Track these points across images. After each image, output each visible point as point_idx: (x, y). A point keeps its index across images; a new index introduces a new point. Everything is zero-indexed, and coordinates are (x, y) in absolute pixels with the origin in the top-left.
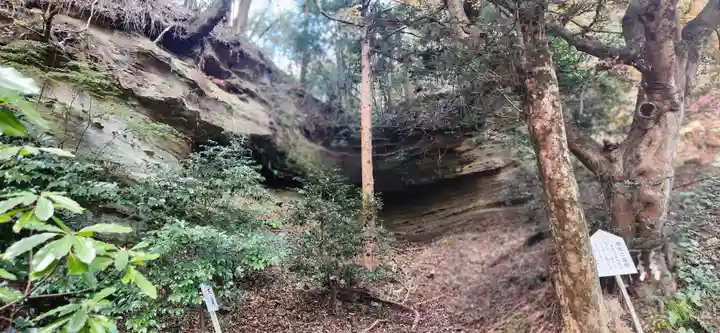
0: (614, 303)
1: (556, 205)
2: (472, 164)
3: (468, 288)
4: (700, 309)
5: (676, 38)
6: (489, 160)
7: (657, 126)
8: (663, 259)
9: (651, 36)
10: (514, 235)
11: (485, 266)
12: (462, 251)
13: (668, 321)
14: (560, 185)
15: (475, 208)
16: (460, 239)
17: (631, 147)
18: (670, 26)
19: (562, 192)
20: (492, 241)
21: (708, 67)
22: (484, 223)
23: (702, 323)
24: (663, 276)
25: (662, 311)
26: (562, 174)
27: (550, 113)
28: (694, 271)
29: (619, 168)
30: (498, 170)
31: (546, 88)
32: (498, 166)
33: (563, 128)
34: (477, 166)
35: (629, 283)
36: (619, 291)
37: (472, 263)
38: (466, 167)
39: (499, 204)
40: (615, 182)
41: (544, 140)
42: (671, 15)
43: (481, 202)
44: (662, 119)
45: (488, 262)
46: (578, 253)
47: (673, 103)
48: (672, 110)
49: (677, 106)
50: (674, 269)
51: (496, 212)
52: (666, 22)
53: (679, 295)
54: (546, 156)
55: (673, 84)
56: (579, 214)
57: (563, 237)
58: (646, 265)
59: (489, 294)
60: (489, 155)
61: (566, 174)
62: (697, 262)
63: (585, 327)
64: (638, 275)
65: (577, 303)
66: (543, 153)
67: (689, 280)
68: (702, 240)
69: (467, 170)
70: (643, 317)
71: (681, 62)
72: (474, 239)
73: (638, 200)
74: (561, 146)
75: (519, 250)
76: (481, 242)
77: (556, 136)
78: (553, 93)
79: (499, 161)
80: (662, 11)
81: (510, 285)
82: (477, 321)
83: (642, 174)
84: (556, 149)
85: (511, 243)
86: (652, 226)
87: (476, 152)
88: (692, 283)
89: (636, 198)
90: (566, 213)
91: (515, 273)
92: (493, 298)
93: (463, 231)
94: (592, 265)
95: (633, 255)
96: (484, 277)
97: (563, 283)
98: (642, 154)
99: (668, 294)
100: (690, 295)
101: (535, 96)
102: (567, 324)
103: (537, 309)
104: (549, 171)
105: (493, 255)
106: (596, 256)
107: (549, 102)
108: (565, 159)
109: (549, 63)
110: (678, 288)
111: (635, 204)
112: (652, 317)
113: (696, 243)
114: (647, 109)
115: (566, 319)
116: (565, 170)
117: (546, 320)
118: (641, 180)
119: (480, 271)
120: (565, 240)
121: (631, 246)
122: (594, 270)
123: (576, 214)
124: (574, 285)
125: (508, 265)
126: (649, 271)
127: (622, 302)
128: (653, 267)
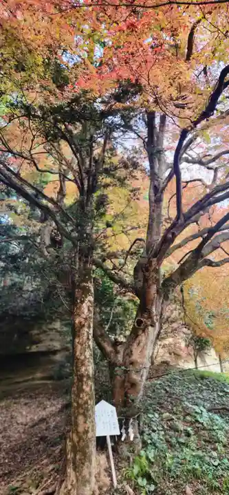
0: (103, 458)
1: (78, 379)
2: (39, 345)
3: (8, 445)
4: (152, 463)
5: (158, 285)
6: (51, 343)
7: (143, 334)
8: (136, 425)
9: (146, 280)
10: (55, 402)
11: (27, 427)
12: (13, 413)
13: (133, 473)
14: (83, 365)
15: (33, 379)
16: (15, 403)
17: (128, 345)
18: (155, 277)
19: (83, 369)
20: (38, 407)
21: (178, 307)
22: (37, 392)
23: (152, 474)
24: (135, 437)
25: (131, 465)
26: (85, 357)
27: (85, 313)
28: (153, 434)
29: (120, 358)
30: (55, 352)
31: (86, 297)
32: (56, 349)
33: (92, 325)
34: (41, 347)
35: (115, 442)
36: (107, 448)
37: (18, 424)
38: (34, 347)
39: (50, 378)
40: (116, 366)
41: (79, 331)
42: (157, 271)
43: (39, 375)
44: (146, 330)
45: (30, 424)
46: (85, 416)
47: (153, 321)
48: (152, 326)
49: (155, 324)
50: (142, 433)
51: (47, 384)
52: (153, 274)
53: (142, 452)
54: (78, 343)
55: (154, 311)
56: (91, 388)
57: (78, 403)
58: (127, 429)
59: (22, 451)
60: (51, 340)
61: (88, 357)
62: (155, 429)
63: (80, 478)
64: (120, 436)
65: (78, 457)
66: (77, 340)
67: (149, 441)
68: (161, 414)
69: (34, 349)
70: (118, 469)
71: (160, 299)
72: (26, 404)
73: (128, 382)
74: (88, 336)
75: (54, 415)
76: (29, 407)
77: (86, 330)
78: (89, 301)
79: (57, 345)
80: (153, 268)
81: (39, 444)
82: (6, 474)
83: (132, 363)
84: (85, 338)
85: (51, 409)
86: (133, 401)
87: (43, 337)
88: (151, 444)
89: (127, 380)
90: (82, 385)
91: (46, 433)
92: (24, 454)
93: (20, 397)
94: (93, 426)
95: (120, 421)
96: (23, 436)
97: (71, 440)
98: (134, 350)
99: (136, 452)
100: (148, 452)
101: (79, 301)
102: (68, 475)
103: (51, 463)
104: (78, 353)
105: (36, 418)
106: (97, 420)
107: (87, 307)
108: (89, 346)
109: (91, 282)
110: (143, 447)
111: (126, 384)
112: (124, 469)
113: (157, 415)
114: (139, 322)
115: (69, 471)
116: (88, 353)
117: (55, 472)
118: (131, 368)
119: (22, 431)
120: (79, 406)
121: (119, 414)
122: (93, 430)
123: (89, 387)
124: (78, 442)
125: (43, 426)
126: (127, 433)
127: (108, 457)
128: (130, 430)
